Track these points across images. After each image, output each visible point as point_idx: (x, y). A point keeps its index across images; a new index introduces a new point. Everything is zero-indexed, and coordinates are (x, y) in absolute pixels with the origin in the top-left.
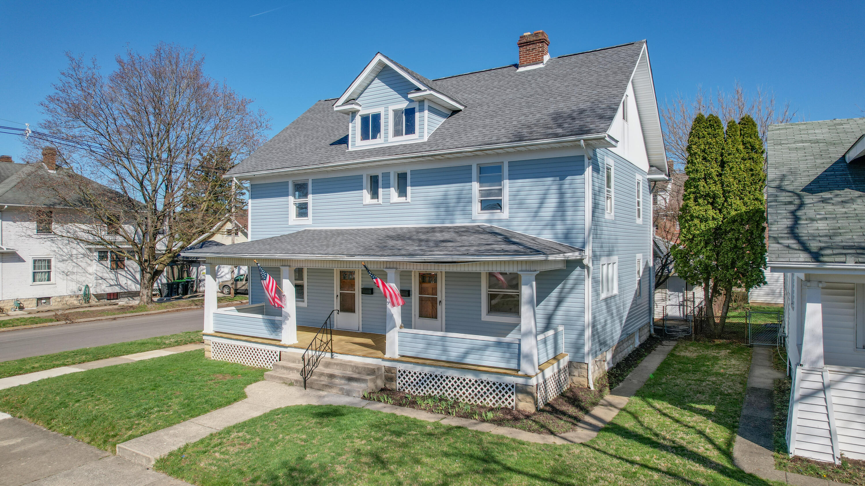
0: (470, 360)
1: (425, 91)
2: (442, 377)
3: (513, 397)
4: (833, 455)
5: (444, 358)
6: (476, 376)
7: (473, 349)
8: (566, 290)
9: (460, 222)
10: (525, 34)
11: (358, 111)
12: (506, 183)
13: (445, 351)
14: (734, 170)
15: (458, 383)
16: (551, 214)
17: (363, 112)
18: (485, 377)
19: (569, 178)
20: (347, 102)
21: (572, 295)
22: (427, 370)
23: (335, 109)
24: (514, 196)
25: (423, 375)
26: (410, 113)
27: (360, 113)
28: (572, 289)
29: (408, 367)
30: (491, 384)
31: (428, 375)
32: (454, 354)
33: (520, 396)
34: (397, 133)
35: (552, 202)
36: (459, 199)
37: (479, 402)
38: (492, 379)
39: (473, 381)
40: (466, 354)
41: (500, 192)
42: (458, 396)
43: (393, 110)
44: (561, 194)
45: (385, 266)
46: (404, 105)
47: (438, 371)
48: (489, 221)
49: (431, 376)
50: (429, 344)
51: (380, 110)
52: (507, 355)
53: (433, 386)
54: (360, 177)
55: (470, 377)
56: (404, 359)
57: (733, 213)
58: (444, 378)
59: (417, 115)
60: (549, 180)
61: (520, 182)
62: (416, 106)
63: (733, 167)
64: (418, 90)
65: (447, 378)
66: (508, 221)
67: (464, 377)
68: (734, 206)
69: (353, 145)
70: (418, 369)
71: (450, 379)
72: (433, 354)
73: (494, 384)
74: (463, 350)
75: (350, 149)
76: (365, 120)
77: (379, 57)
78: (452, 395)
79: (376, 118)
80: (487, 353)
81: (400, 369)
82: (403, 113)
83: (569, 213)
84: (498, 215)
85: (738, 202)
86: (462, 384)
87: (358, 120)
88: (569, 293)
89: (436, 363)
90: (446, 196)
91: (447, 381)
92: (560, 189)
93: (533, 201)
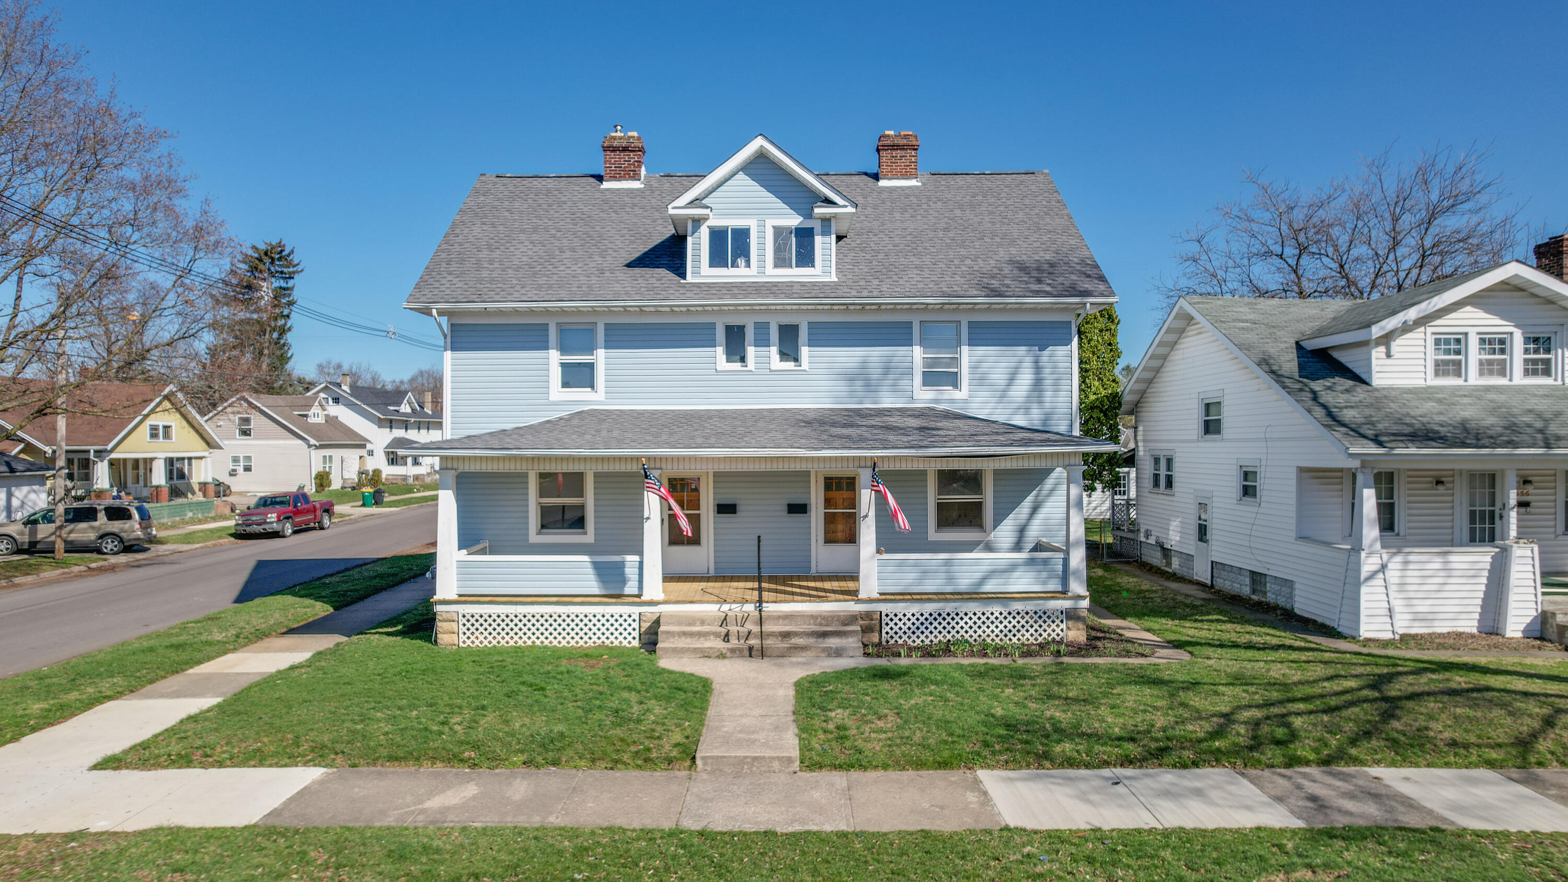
0: (989, 587)
1: (845, 206)
2: (957, 614)
3: (1063, 626)
4: (1393, 632)
5: (949, 589)
6: (1005, 606)
7: (994, 572)
8: (1044, 493)
9: (888, 402)
10: (887, 132)
11: (706, 218)
12: (965, 349)
13: (951, 579)
14: (1093, 343)
15: (984, 618)
16: (1024, 394)
17: (714, 222)
18: (1018, 606)
19: (1050, 348)
20: (692, 204)
21: (1052, 498)
22: (929, 608)
23: (671, 211)
24: (974, 368)
25: (926, 615)
26: (805, 236)
27: (709, 223)
28: (1053, 490)
29: (900, 608)
30: (1031, 613)
31: (935, 615)
32: (964, 583)
33: (1070, 623)
34: (781, 262)
35: (1026, 378)
36: (887, 369)
37: (1015, 640)
38: (1030, 606)
39: (1005, 614)
40: (983, 580)
41: (956, 361)
42: (984, 636)
43: (774, 227)
44: (1038, 368)
45: (857, 464)
46: (794, 221)
47: (949, 607)
48: (936, 401)
49: (940, 615)
50: (925, 574)
51: (752, 224)
52: (1044, 574)
53: (944, 628)
54: (712, 326)
55: (996, 609)
56: (886, 597)
57: (1092, 397)
58: (962, 615)
59: (818, 240)
60: (1021, 350)
61: (981, 350)
62: (817, 225)
63: (1092, 340)
64: (828, 202)
65: (966, 614)
66: (965, 401)
67: (991, 610)
68: (1094, 389)
69: (696, 273)
70: (915, 608)
71: (971, 615)
72: (931, 586)
73: (1036, 613)
74: (979, 575)
75: (690, 278)
76: (718, 236)
77: (759, 143)
78: (975, 636)
79: (742, 235)
80: (1016, 574)
81: (888, 612)
82: (791, 233)
83: (1049, 394)
84: (949, 393)
85: (1097, 383)
86: (987, 619)
87: (704, 232)
88: (1049, 495)
89: (940, 596)
90: (864, 365)
91: (966, 619)
92: (1037, 362)
93: (999, 376)
